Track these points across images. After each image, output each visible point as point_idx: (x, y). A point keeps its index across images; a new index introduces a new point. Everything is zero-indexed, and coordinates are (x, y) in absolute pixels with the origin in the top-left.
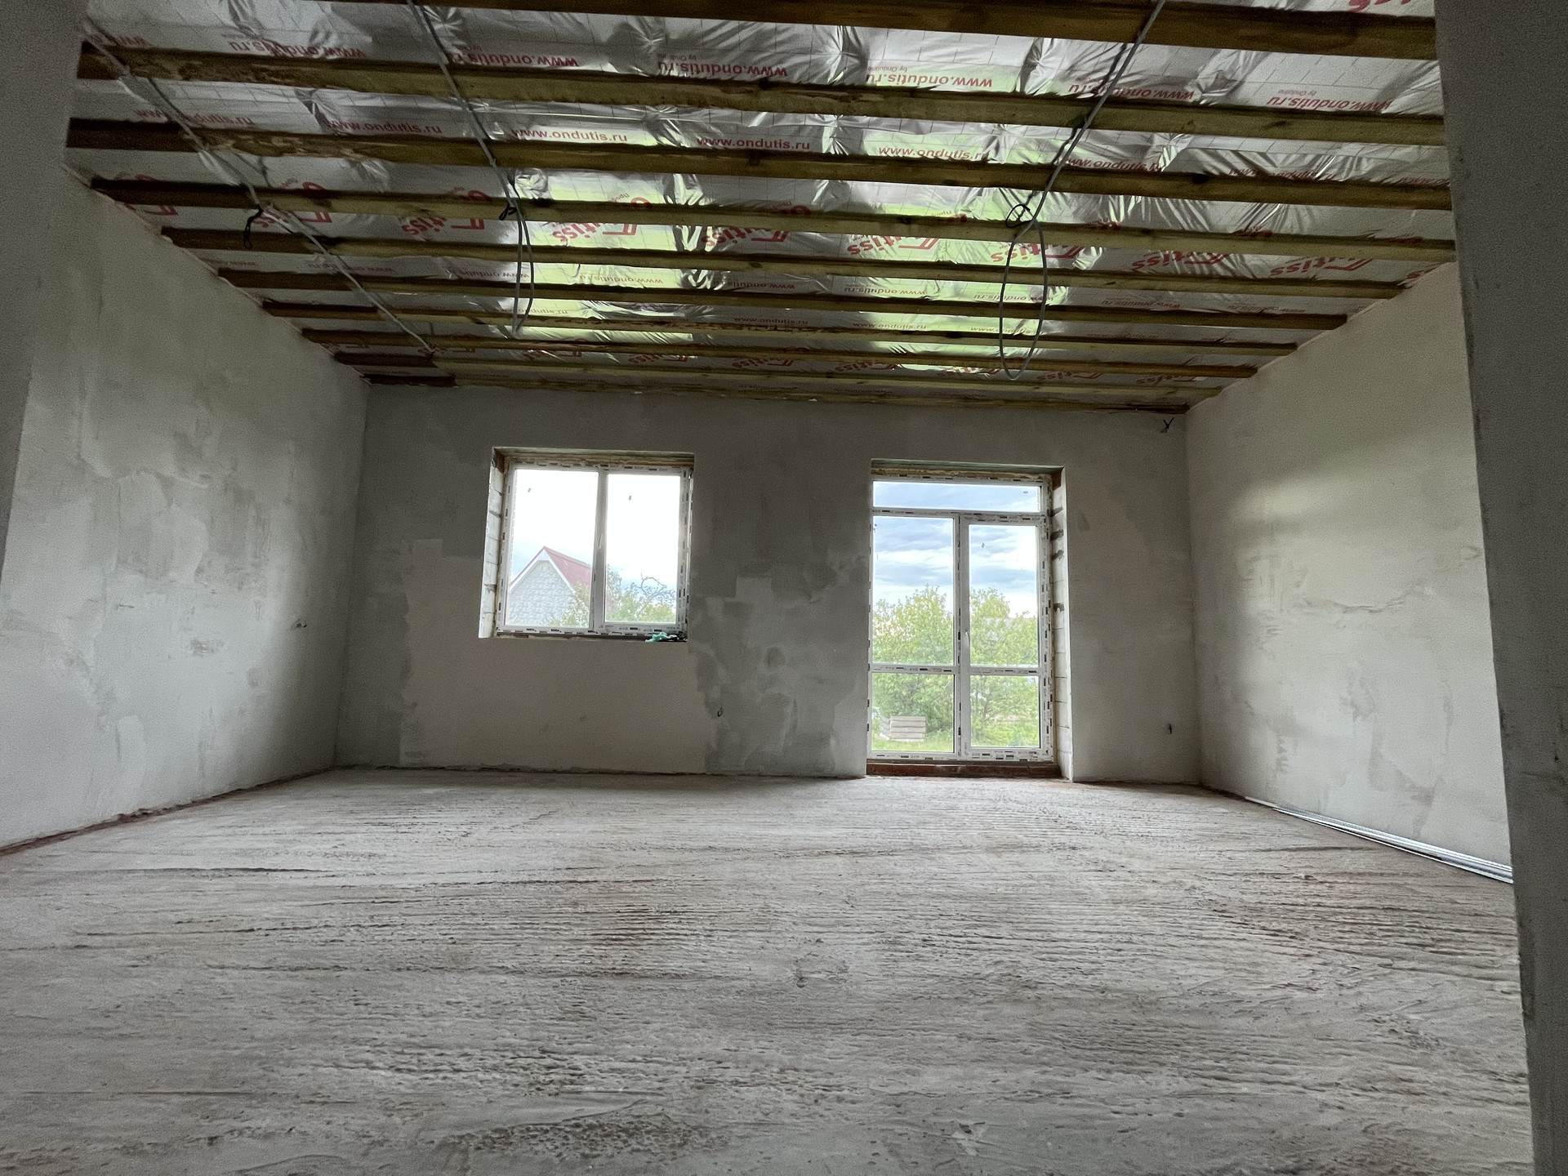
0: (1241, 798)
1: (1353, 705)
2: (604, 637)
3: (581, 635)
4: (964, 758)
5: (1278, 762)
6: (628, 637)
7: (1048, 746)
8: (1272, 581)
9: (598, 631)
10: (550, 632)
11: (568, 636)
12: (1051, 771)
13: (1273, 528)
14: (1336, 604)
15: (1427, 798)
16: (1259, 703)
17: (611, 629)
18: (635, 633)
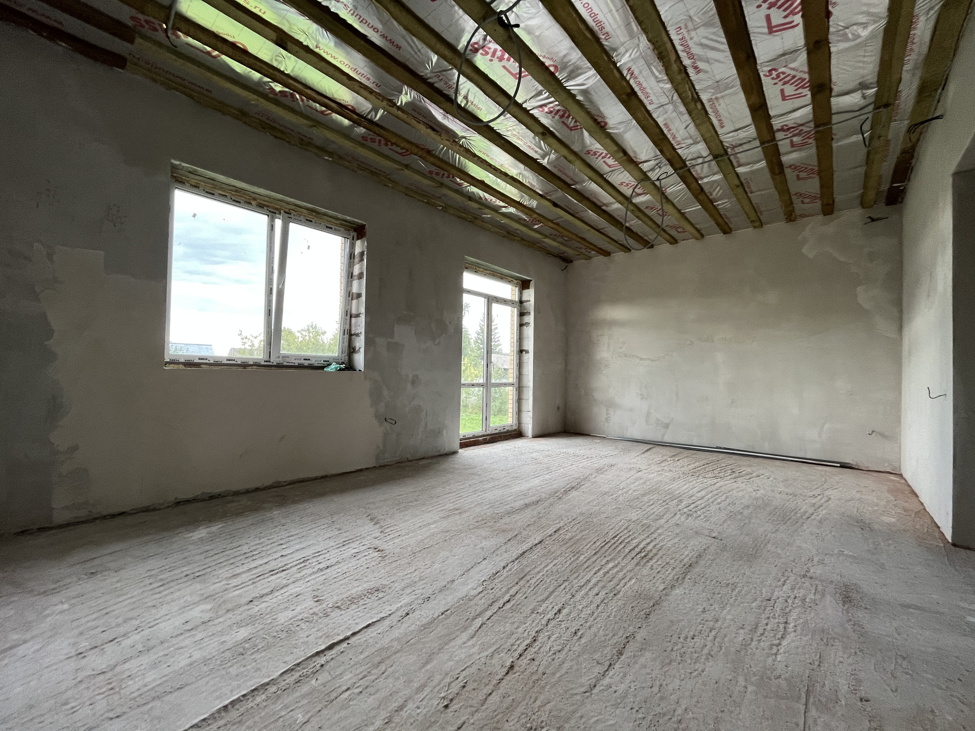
0: (589, 435)
1: (641, 395)
2: (279, 366)
3: (257, 365)
4: (488, 432)
5: (606, 419)
6: (300, 367)
7: (515, 422)
8: (609, 345)
9: (274, 360)
10: (225, 362)
11: (245, 365)
12: (517, 434)
13: (613, 323)
14: (637, 357)
15: (667, 426)
16: (598, 395)
17: (287, 360)
18: (306, 363)
